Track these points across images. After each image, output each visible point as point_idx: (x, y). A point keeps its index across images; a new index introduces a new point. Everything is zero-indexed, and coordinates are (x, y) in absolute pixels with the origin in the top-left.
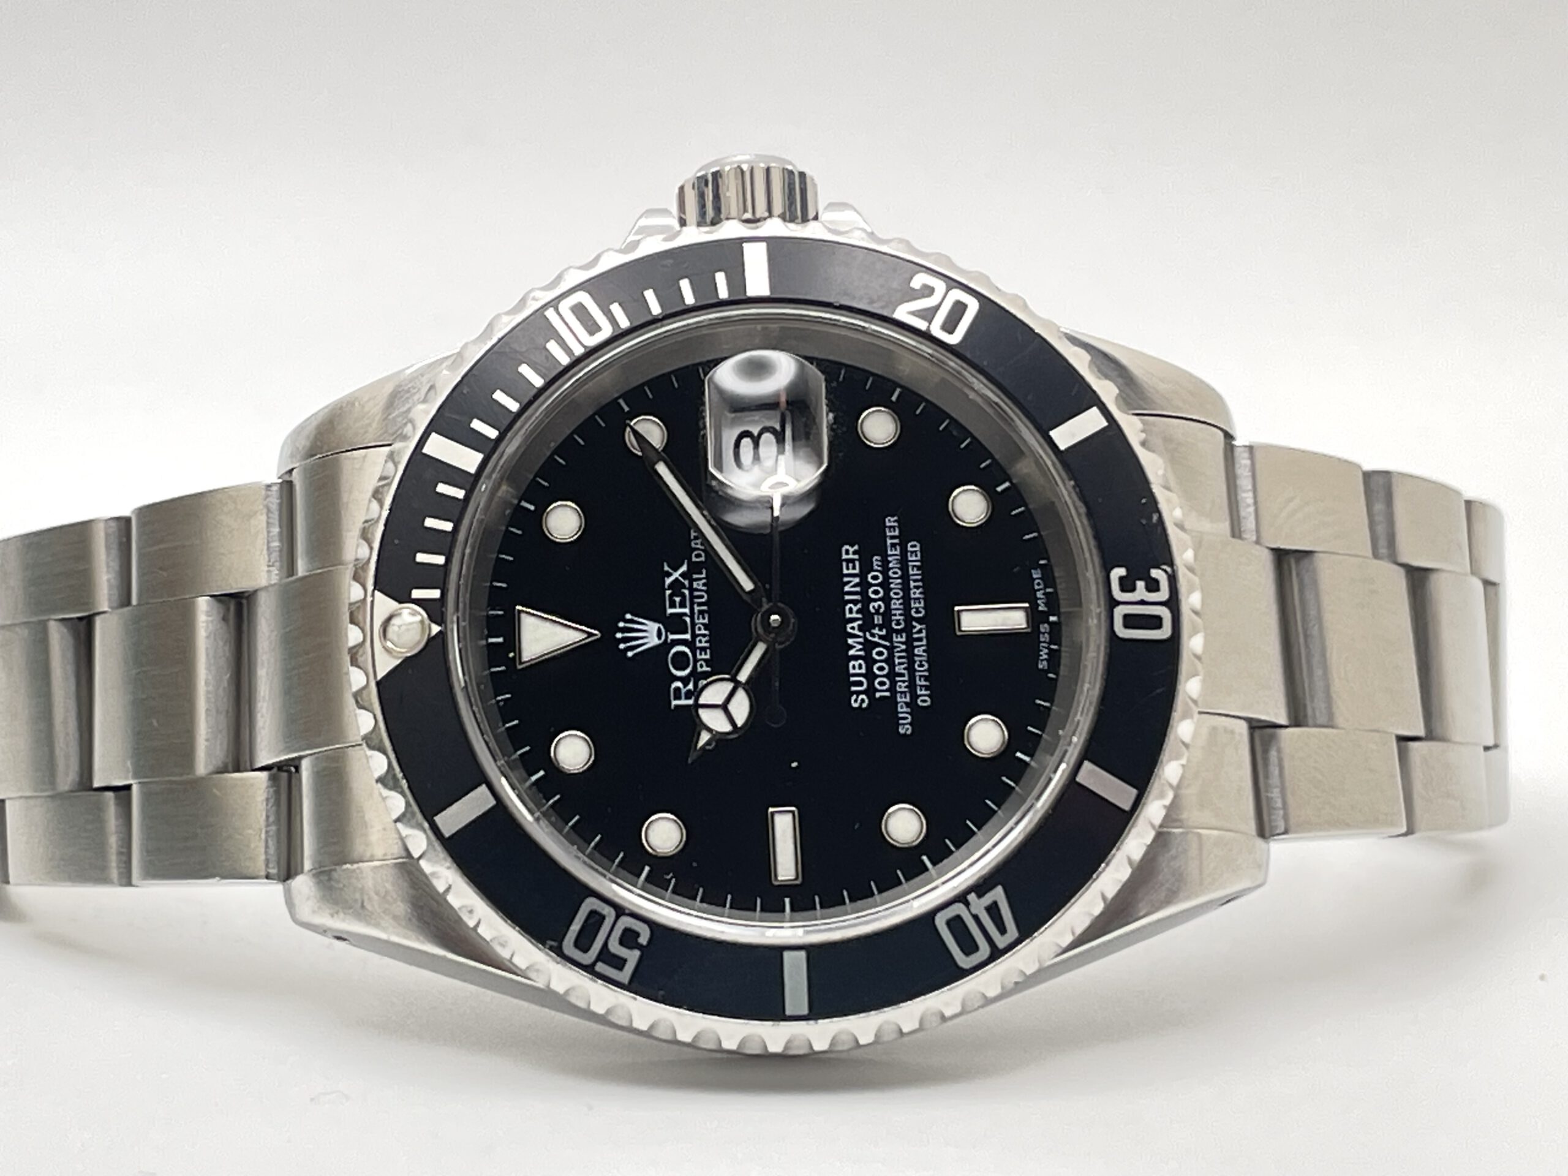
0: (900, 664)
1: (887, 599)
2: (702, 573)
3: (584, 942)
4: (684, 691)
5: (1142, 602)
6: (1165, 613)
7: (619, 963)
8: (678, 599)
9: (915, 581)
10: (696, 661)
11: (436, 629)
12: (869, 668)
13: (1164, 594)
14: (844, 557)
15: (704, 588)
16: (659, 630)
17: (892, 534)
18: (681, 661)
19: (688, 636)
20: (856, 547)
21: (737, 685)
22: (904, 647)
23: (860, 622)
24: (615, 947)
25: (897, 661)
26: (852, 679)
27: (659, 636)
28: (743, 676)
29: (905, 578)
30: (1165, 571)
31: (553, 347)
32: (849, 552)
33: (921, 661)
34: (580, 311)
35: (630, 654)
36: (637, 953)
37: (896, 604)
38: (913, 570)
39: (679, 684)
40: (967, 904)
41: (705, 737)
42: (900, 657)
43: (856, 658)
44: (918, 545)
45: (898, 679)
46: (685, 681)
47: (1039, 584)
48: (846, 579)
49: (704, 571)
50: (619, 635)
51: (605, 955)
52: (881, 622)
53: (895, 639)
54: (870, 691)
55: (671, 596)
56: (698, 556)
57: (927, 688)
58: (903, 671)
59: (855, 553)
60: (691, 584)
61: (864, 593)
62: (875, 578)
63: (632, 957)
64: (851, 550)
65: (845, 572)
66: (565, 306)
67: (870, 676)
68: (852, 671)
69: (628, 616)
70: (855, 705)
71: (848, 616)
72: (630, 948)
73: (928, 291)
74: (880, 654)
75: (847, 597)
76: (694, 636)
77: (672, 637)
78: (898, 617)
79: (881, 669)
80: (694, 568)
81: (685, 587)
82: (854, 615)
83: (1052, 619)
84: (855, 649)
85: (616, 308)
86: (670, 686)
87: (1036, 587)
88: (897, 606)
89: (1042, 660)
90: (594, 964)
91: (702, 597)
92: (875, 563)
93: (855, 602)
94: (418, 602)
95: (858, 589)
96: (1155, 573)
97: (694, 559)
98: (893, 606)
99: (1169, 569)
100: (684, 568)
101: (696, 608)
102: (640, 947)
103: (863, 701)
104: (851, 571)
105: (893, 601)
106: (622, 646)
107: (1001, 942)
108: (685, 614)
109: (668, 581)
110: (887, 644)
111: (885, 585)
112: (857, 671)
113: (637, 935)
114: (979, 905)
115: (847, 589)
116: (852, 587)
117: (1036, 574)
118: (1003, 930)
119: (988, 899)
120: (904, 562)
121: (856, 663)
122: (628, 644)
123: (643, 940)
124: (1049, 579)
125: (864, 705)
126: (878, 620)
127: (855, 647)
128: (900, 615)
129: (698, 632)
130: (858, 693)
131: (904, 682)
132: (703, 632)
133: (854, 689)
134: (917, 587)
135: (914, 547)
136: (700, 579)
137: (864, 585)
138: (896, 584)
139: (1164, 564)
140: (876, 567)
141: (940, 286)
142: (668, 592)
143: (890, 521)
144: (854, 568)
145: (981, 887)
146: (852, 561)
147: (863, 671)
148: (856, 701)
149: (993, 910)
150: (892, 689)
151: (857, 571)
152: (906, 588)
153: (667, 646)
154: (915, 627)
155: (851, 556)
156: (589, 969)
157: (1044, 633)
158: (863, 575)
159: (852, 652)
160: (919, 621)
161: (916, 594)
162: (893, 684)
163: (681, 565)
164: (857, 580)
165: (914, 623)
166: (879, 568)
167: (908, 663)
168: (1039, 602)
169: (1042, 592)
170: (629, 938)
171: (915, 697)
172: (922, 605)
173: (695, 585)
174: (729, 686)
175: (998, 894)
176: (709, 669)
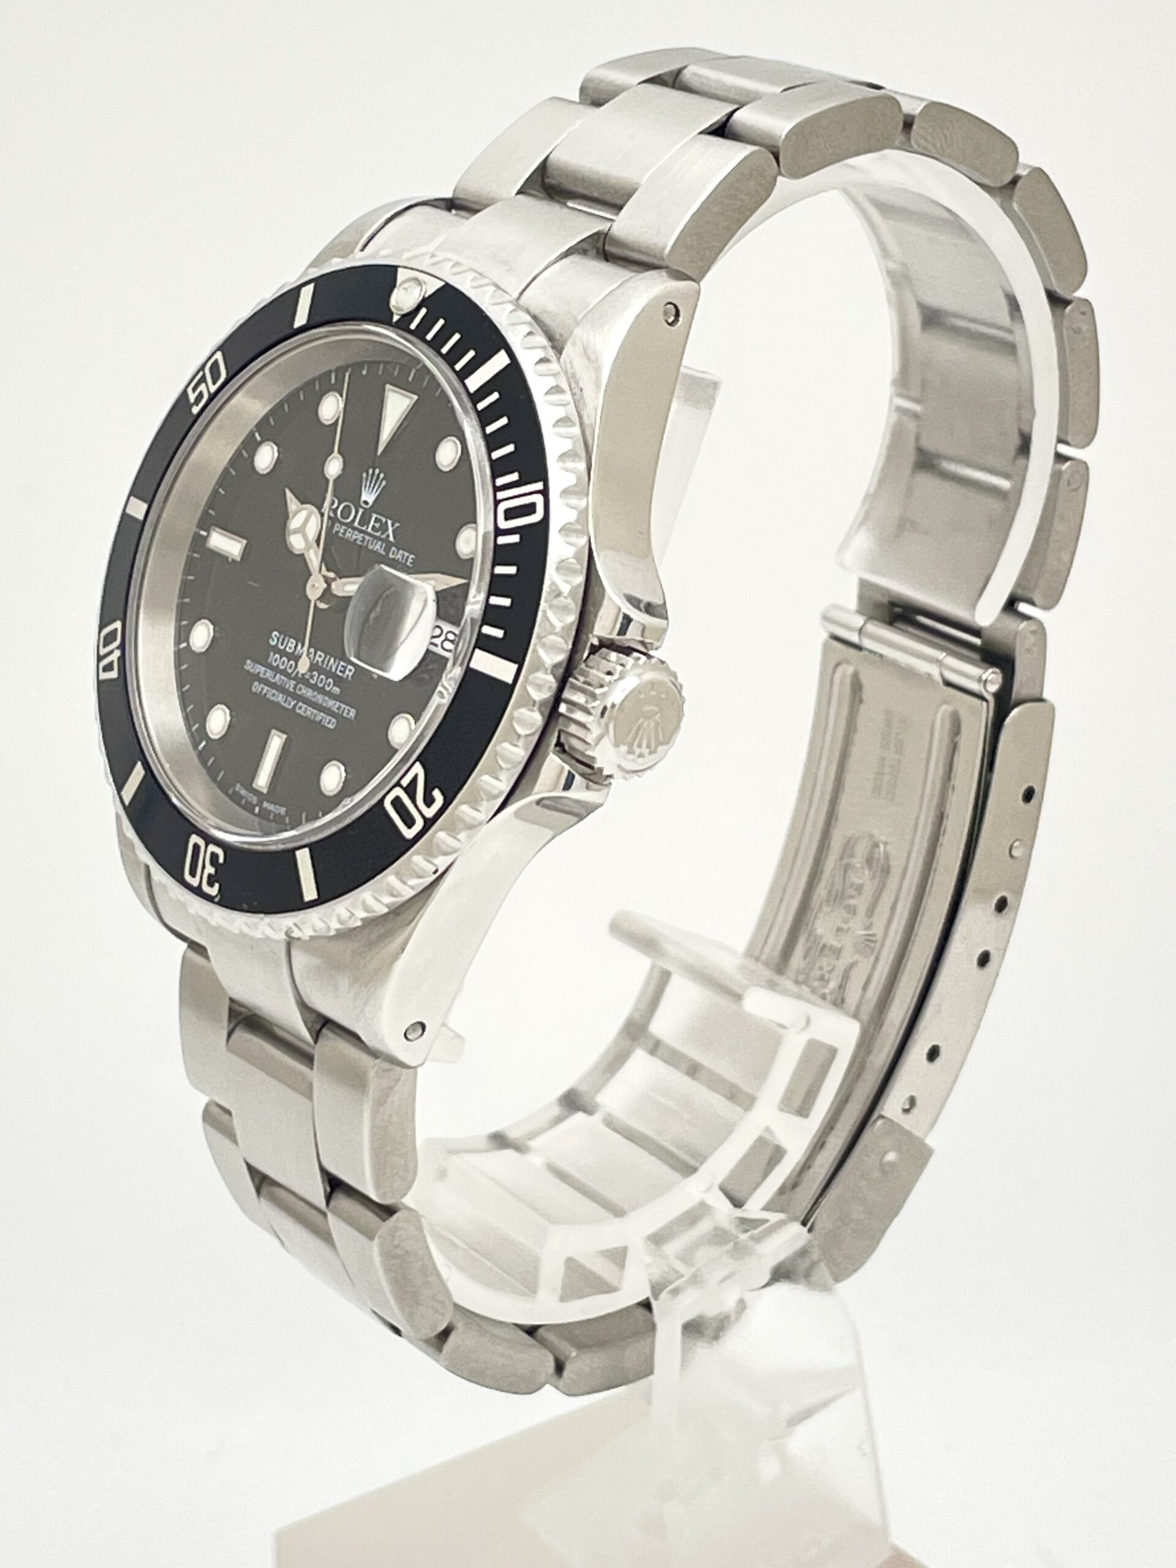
0: (280, 679)
1: (315, 687)
2: (384, 550)
3: (214, 366)
5: (204, 866)
6: (197, 882)
7: (195, 388)
8: (377, 525)
9: (316, 715)
12: (287, 655)
13: (205, 886)
14: (350, 667)
15: (375, 549)
16: (368, 504)
17: (346, 711)
18: (346, 512)
19: (356, 524)
20: (350, 678)
21: (309, 546)
22: (287, 686)
24: (201, 387)
25: (282, 678)
26: (287, 639)
27: (365, 502)
28: (312, 554)
29: (320, 708)
30: (217, 896)
31: (514, 477)
34: (530, 509)
35: (365, 476)
38: (321, 716)
41: (293, 507)
44: (333, 727)
45: (273, 673)
48: (337, 661)
49: (384, 553)
50: (377, 472)
51: (202, 380)
53: (293, 682)
54: (275, 649)
55: (380, 521)
56: (394, 553)
57: (261, 692)
58: (276, 679)
59: (348, 675)
60: (381, 539)
61: (325, 671)
62: (329, 685)
63: (193, 398)
64: (350, 674)
65: (342, 663)
66: (539, 499)
67: (283, 653)
68: (291, 640)
69: (384, 483)
70: (273, 634)
71: (319, 653)
72: (196, 398)
73: (429, 801)
74: (290, 666)
75: (328, 657)
76: (354, 529)
77: (361, 511)
79: (282, 663)
80: (388, 546)
81: (382, 534)
82: (317, 658)
83: (257, 810)
84: (300, 648)
85: (515, 539)
86: (337, 498)
88: (308, 693)
89: (239, 788)
90: (203, 371)
91: (371, 545)
92: (336, 689)
93: (323, 662)
95: (329, 668)
96: (217, 887)
97: (394, 549)
98: (310, 690)
99: (217, 900)
100: (391, 539)
101: (367, 538)
103: (273, 640)
104: (340, 667)
105: (312, 692)
106: (371, 471)
108: (367, 528)
109: (390, 523)
110: (293, 675)
111: (322, 691)
112: (289, 644)
114: (117, 655)
116: (333, 665)
118: (104, 669)
120: (328, 711)
121: (293, 646)
122: (370, 475)
125: (270, 641)
126: (307, 675)
129: (355, 532)
130: (278, 640)
131: (271, 677)
132: (354, 537)
133: (282, 637)
134: (311, 714)
135: (332, 724)
136: (381, 548)
137: (329, 674)
138: (320, 698)
139: (220, 899)
140: (334, 688)
141: (430, 813)
143: (352, 713)
144: (340, 671)
147: (287, 649)
148: (276, 636)
149: (112, 666)
150: (270, 666)
152: (314, 705)
154: (292, 701)
155: (348, 672)
156: (204, 365)
157: (248, 794)
158: (335, 677)
159: (299, 645)
162: (272, 669)
163: (393, 536)
164: (334, 669)
165: (296, 702)
171: (260, 681)
172: (302, 713)
173: (380, 543)
176: (334, 532)
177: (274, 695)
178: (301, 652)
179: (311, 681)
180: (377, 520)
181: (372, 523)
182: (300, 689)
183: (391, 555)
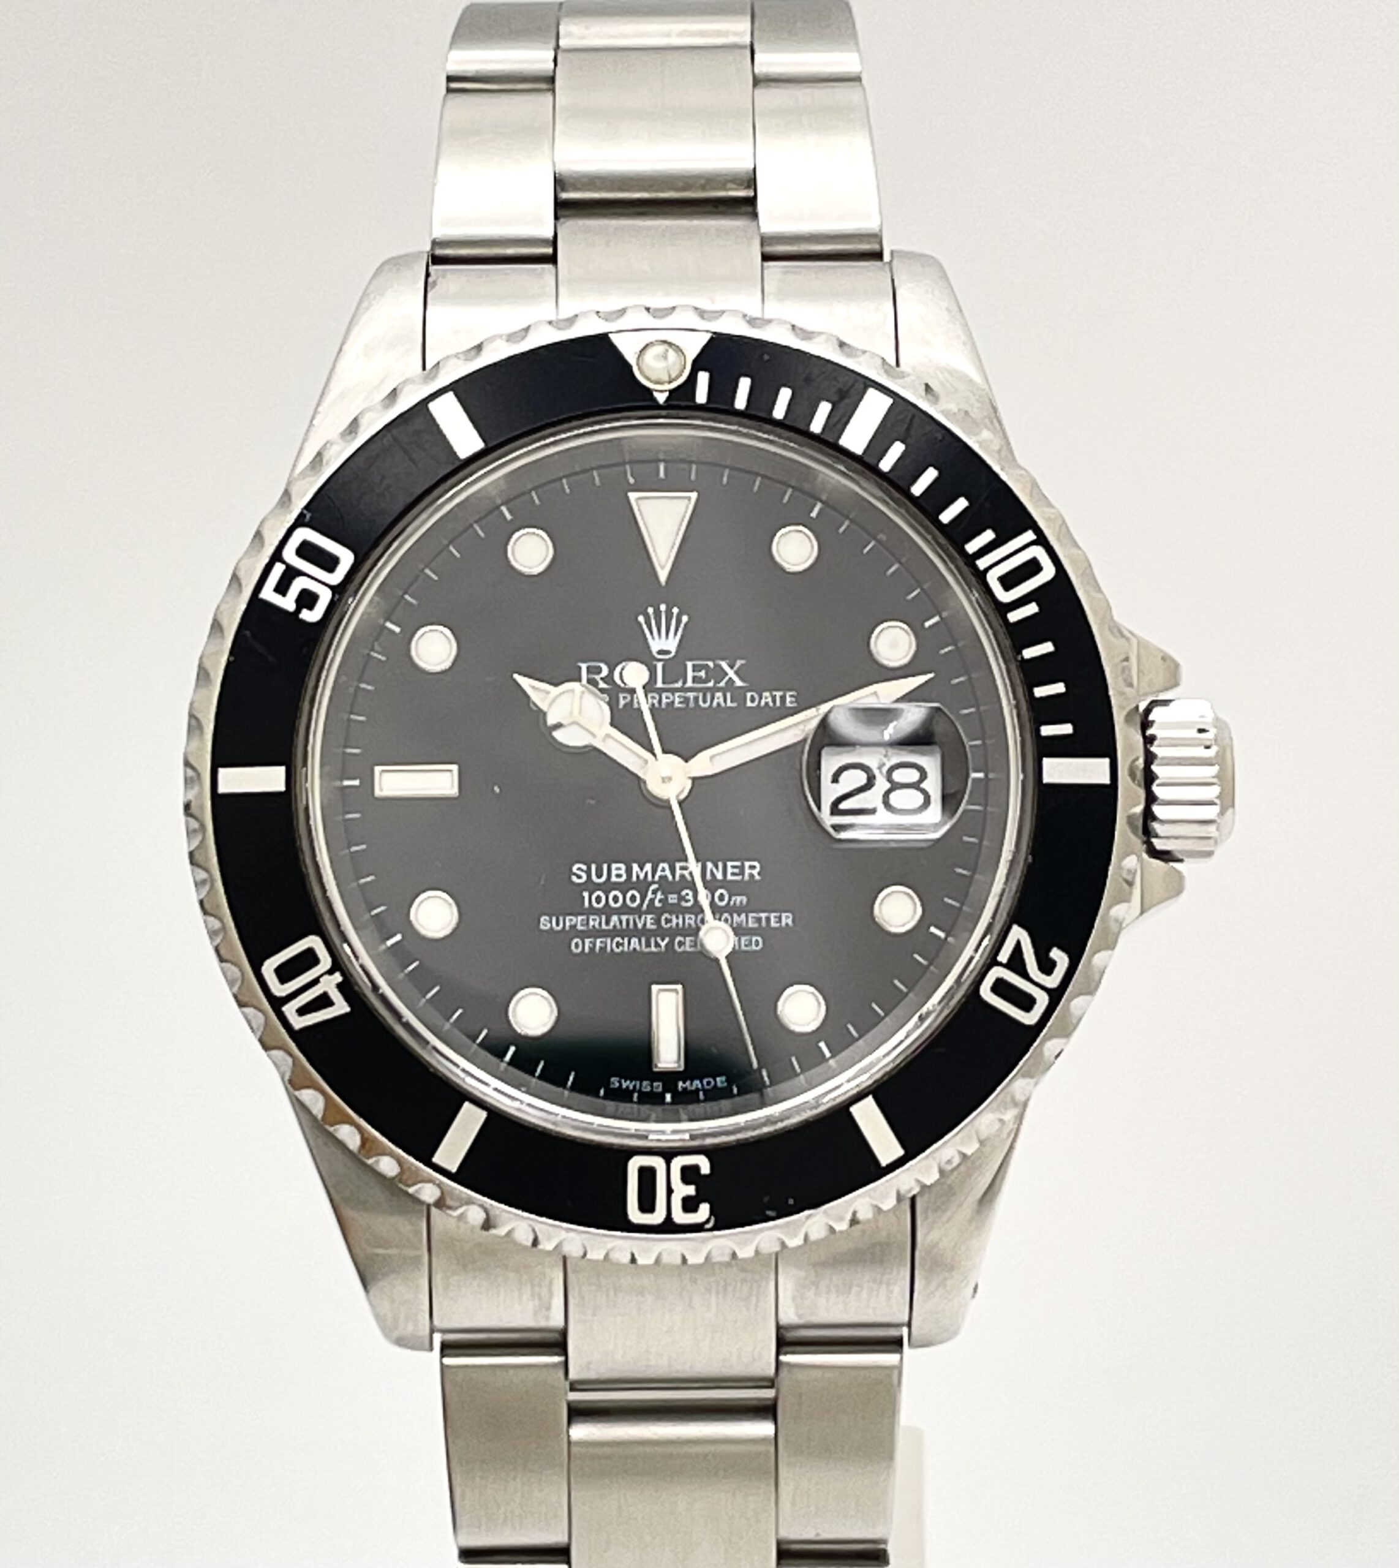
177: (618, 945)
178: (642, 876)
179: (684, 904)
180: (695, 668)
181: (690, 674)
182: (668, 921)
183: (749, 704)
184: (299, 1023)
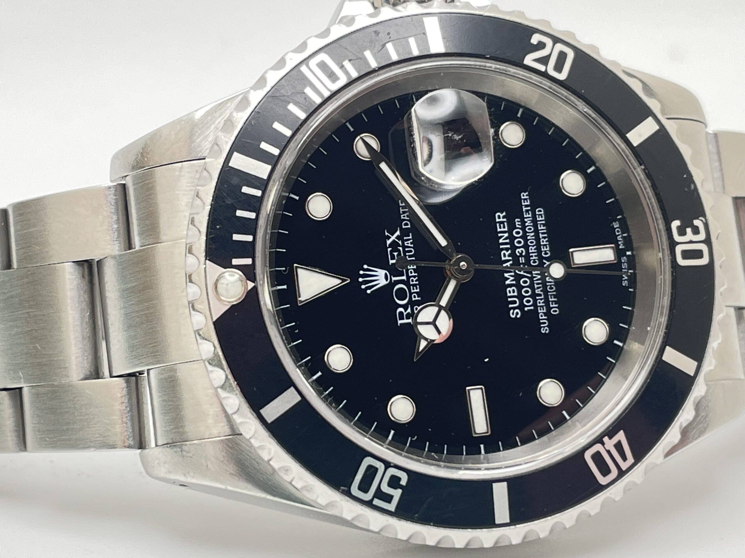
0: (538, 288)
1: (526, 247)
2: (409, 236)
3: (364, 487)
4: (405, 314)
5: (691, 242)
6: (704, 248)
7: (388, 498)
8: (396, 254)
9: (543, 233)
10: (411, 294)
11: (251, 285)
12: (519, 292)
13: (702, 236)
14: (497, 220)
15: (412, 246)
16: (386, 275)
17: (526, 203)
18: (401, 294)
19: (404, 278)
20: (504, 214)
21: (441, 308)
22: (539, 277)
23: (511, 262)
24: (385, 489)
25: (536, 286)
26: (509, 299)
27: (386, 278)
28: (444, 302)
29: (536, 232)
30: (702, 220)
31: (308, 91)
32: (500, 217)
33: (551, 285)
34: (323, 66)
35: (369, 292)
36: (399, 491)
37: (532, 249)
38: (540, 227)
39: (401, 309)
40: (603, 444)
41: (423, 344)
42: (538, 284)
43: (510, 286)
44: (542, 210)
45: (537, 298)
46: (405, 307)
47: (618, 231)
48: (500, 235)
49: (411, 234)
50: (361, 280)
51: (380, 494)
52: (523, 261)
53: (533, 272)
54: (521, 307)
55: (391, 252)
56: (406, 224)
57: (556, 303)
58: (540, 293)
59: (504, 217)
60: (403, 243)
61: (512, 243)
62: (518, 233)
63: (397, 494)
64: (501, 215)
65: (499, 230)
66: (313, 63)
67: (521, 297)
68: (509, 295)
69: (365, 267)
70: (513, 316)
71: (503, 259)
72: (395, 488)
73: (541, 46)
74: (525, 282)
75: (501, 247)
76: (408, 277)
77: (394, 279)
78: (534, 258)
79: (527, 292)
80: (405, 233)
81: (400, 246)
82: (507, 258)
83: (629, 253)
84: (509, 280)
85: (347, 64)
86: (396, 311)
87: (617, 234)
88: (533, 251)
89: (625, 280)
90: (372, 500)
91: (411, 251)
92: (517, 223)
93: (507, 249)
94: (238, 267)
95: (508, 241)
96: (697, 222)
97: (404, 227)
98: (530, 251)
99: (703, 219)
100: (398, 233)
101: (408, 259)
102: (401, 487)
103: (517, 313)
104: (502, 230)
105: (530, 248)
106: (363, 287)
107: (624, 466)
109: (389, 242)
110: (529, 275)
111: (524, 237)
112: (512, 294)
113: (399, 479)
114: (610, 443)
115: (501, 241)
116: (504, 239)
117: (616, 225)
118: (625, 459)
119: (615, 439)
120: (535, 221)
121: (511, 289)
122: (367, 285)
123: (403, 482)
124: (625, 228)
125: (518, 316)
126: (522, 260)
127: (509, 279)
128: (535, 256)
129: (410, 275)
130: (514, 308)
131: (541, 299)
132: (413, 274)
133: (510, 306)
134: (545, 238)
135: (540, 212)
136: (409, 240)
137: (512, 238)
138: (531, 236)
139: (701, 216)
140: (517, 226)
141: (549, 42)
142: (389, 249)
143: (524, 195)
144: (504, 227)
145: (610, 432)
146: (503, 222)
147: (516, 294)
148: (513, 314)
149: (619, 446)
150: (535, 304)
151: (506, 229)
152: (538, 239)
153: (392, 284)
154: (545, 263)
155: (501, 220)
156: (369, 504)
157: (624, 263)
158: (510, 231)
159: (508, 282)
160: (547, 259)
161: (543, 242)
162: (535, 301)
163: (396, 231)
164: (506, 235)
165: (544, 261)
166: (520, 227)
167: (543, 287)
168: (620, 243)
169: (620, 236)
170: (394, 482)
171: (549, 309)
172: (548, 249)
173: (406, 244)
174: (436, 309)
175: (621, 436)
177: (551, 288)
178: (512, 278)
180: (393, 257)
181: (396, 261)
182: (534, 262)
183: (409, 226)
184: (631, 460)
